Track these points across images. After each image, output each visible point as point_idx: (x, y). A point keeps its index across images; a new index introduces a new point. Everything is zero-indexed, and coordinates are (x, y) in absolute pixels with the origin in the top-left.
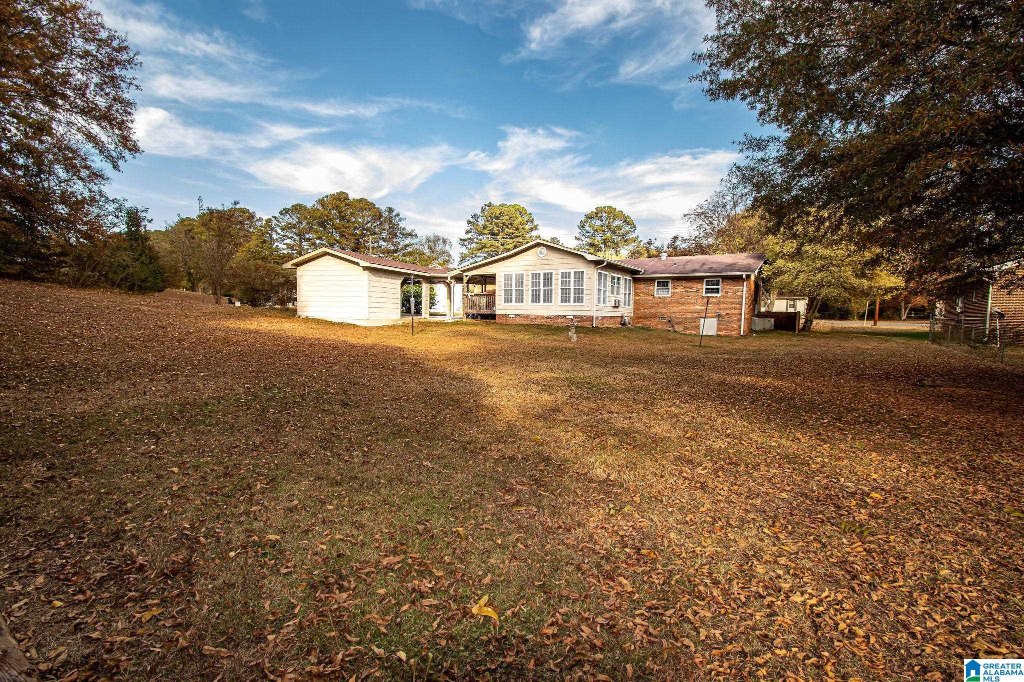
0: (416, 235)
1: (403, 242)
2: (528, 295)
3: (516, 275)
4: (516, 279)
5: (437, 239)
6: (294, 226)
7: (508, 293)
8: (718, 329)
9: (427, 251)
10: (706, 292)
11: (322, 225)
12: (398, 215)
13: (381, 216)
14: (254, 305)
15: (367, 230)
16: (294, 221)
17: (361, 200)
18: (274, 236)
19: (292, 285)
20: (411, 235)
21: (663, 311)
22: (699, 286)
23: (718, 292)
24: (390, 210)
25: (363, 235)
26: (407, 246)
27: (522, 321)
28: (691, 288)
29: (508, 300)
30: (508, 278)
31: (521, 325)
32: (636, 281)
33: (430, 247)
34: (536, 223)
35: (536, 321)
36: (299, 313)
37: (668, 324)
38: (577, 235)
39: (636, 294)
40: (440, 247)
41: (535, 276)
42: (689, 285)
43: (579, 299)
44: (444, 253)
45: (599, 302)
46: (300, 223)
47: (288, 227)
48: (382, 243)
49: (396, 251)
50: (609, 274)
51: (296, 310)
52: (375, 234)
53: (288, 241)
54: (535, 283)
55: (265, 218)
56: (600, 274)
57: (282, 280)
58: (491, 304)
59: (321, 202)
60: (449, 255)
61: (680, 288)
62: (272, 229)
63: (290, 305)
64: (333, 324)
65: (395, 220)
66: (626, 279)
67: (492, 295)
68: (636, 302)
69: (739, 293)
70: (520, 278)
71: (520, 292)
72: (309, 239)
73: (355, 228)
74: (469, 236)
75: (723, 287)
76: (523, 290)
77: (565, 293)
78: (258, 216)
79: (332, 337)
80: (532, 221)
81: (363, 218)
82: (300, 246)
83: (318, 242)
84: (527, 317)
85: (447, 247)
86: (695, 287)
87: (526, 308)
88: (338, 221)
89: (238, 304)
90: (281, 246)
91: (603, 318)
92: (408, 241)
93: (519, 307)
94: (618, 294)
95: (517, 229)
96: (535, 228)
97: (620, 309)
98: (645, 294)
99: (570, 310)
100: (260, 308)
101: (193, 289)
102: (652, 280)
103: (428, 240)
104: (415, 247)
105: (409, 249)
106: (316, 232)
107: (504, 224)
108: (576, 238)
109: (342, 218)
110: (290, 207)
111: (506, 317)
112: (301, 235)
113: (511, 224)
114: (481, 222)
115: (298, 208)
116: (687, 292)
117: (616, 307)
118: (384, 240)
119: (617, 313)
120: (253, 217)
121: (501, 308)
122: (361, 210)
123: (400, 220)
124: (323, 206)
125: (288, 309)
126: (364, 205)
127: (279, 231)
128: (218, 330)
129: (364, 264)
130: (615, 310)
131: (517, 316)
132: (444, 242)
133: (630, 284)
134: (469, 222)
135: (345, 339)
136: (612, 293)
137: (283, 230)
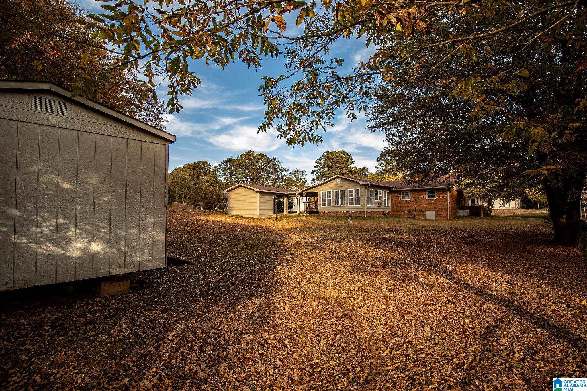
0: (288, 170)
1: (281, 174)
2: (333, 202)
3: (328, 192)
4: (328, 194)
5: (299, 172)
6: (228, 169)
7: (324, 201)
8: (436, 216)
9: (294, 178)
10: (428, 197)
11: (241, 167)
12: (278, 161)
13: (270, 162)
14: (210, 210)
15: (263, 169)
16: (228, 166)
17: (260, 154)
18: (219, 174)
19: (226, 200)
20: (285, 170)
21: (406, 207)
22: (424, 194)
23: (434, 197)
24: (275, 158)
25: (261, 172)
26: (283, 176)
27: (330, 214)
28: (420, 195)
29: (324, 204)
30: (324, 193)
31: (330, 216)
32: (391, 192)
33: (295, 176)
34: (353, 160)
35: (338, 214)
36: (229, 213)
37: (410, 215)
38: (376, 166)
39: (392, 199)
40: (300, 176)
41: (337, 193)
42: (419, 193)
43: (357, 203)
44: (303, 178)
45: (368, 204)
46: (231, 167)
47: (225, 170)
48: (271, 175)
49: (277, 179)
50: (374, 191)
51: (227, 212)
52: (267, 171)
53: (225, 177)
54: (337, 196)
55: (215, 166)
56: (368, 190)
57: (221, 197)
58: (317, 206)
59: (241, 156)
60: (305, 180)
61: (415, 196)
62: (218, 171)
63: (225, 209)
64: (243, 217)
65: (277, 164)
66: (385, 192)
67: (317, 202)
68: (392, 203)
69: (445, 197)
70: (330, 193)
71: (329, 200)
72: (235, 175)
73: (258, 169)
74: (317, 169)
75: (437, 194)
76: (331, 199)
77: (351, 200)
78: (211, 165)
79: (241, 223)
80: (351, 159)
81: (262, 163)
82: (231, 178)
83: (239, 176)
84: (333, 212)
85: (305, 176)
86: (422, 195)
87: (332, 208)
88: (249, 165)
89: (202, 209)
90: (222, 179)
91: (371, 212)
92: (284, 173)
93: (329, 208)
94: (380, 199)
95: (343, 164)
96: (353, 162)
97: (382, 207)
98: (396, 199)
99: (354, 208)
100: (212, 211)
101: (181, 202)
102: (400, 191)
103: (294, 172)
104: (288, 176)
105: (284, 178)
106: (238, 172)
107: (335, 161)
108: (376, 167)
109: (251, 164)
110: (226, 159)
111: (323, 212)
112: (231, 173)
113: (339, 161)
114: (323, 161)
115: (230, 160)
116: (418, 197)
117: (378, 206)
118: (272, 173)
119: (380, 209)
120: (209, 165)
121: (321, 208)
122: (261, 159)
123: (280, 163)
124: (242, 158)
125: (224, 211)
126: (262, 156)
127: (221, 172)
128: (197, 220)
129: (256, 190)
130: (379, 207)
131: (329, 212)
132: (303, 173)
133: (388, 194)
134: (316, 162)
135: (246, 224)
136: (377, 199)
137: (222, 171)
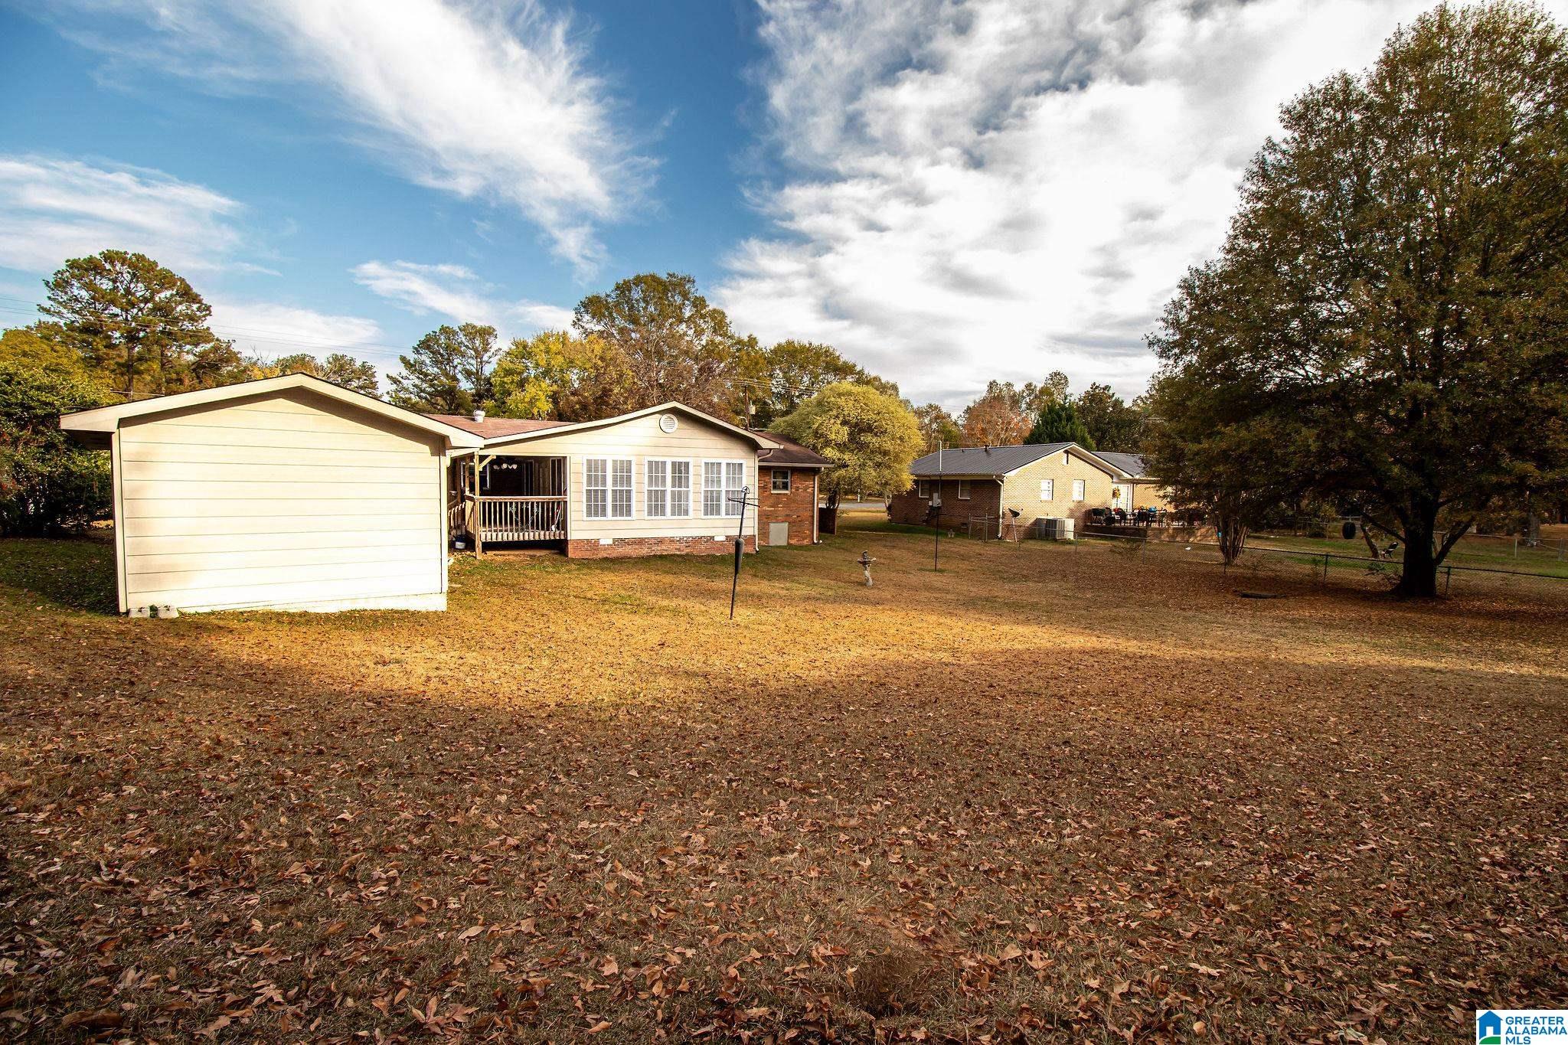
2: (640, 502)
3: (615, 462)
4: (615, 471)
7: (595, 495)
8: (789, 537)
10: (774, 488)
22: (767, 479)
23: (786, 488)
27: (628, 551)
29: (596, 507)
30: (595, 469)
31: (626, 558)
35: (658, 550)
41: (657, 467)
43: (734, 508)
54: (656, 479)
69: (809, 490)
70: (624, 471)
71: (624, 496)
75: (793, 482)
76: (629, 492)
77: (712, 498)
84: (640, 541)
87: (637, 525)
93: (623, 525)
99: (720, 528)
111: (593, 544)
121: (580, 528)
